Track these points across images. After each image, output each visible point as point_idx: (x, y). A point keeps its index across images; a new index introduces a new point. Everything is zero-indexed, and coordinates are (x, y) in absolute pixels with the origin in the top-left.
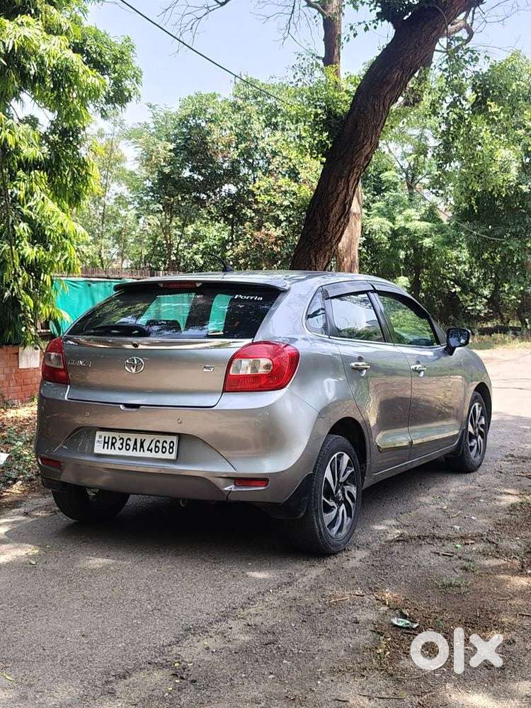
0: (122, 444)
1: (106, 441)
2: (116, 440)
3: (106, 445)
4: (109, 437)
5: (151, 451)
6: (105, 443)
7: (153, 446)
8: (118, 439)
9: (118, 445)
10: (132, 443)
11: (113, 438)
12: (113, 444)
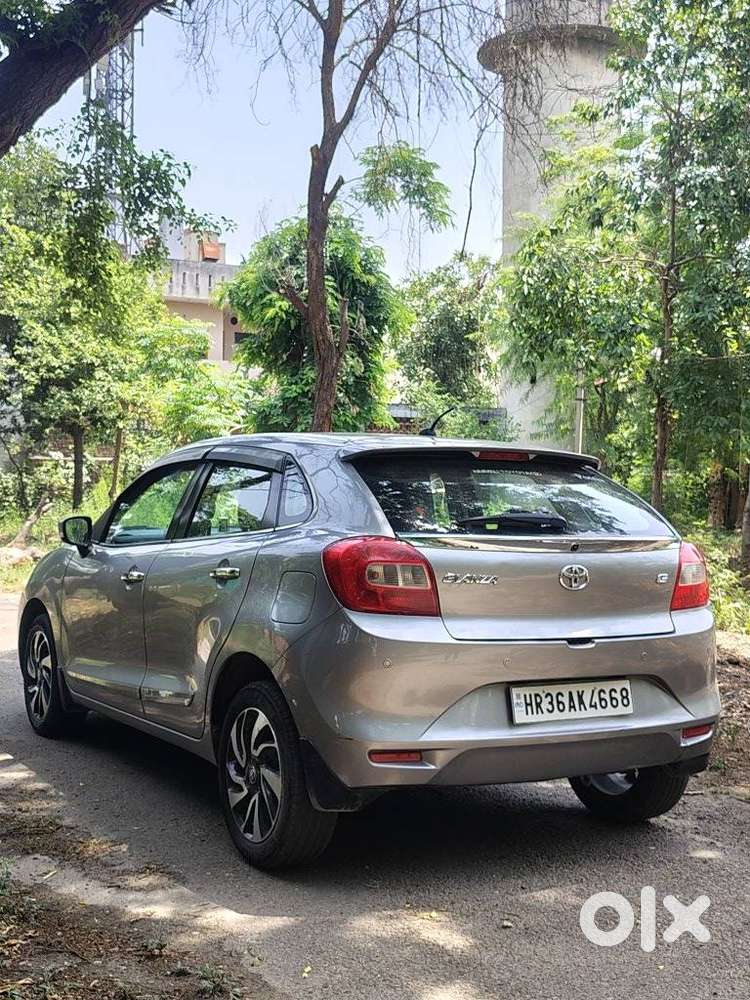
0: (551, 703)
1: (528, 701)
2: (541, 698)
3: (529, 708)
4: (530, 696)
5: (595, 706)
6: (527, 705)
7: (596, 699)
8: (543, 696)
9: (545, 705)
10: (565, 700)
11: (536, 695)
12: (538, 705)
